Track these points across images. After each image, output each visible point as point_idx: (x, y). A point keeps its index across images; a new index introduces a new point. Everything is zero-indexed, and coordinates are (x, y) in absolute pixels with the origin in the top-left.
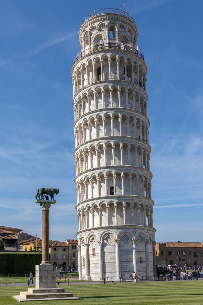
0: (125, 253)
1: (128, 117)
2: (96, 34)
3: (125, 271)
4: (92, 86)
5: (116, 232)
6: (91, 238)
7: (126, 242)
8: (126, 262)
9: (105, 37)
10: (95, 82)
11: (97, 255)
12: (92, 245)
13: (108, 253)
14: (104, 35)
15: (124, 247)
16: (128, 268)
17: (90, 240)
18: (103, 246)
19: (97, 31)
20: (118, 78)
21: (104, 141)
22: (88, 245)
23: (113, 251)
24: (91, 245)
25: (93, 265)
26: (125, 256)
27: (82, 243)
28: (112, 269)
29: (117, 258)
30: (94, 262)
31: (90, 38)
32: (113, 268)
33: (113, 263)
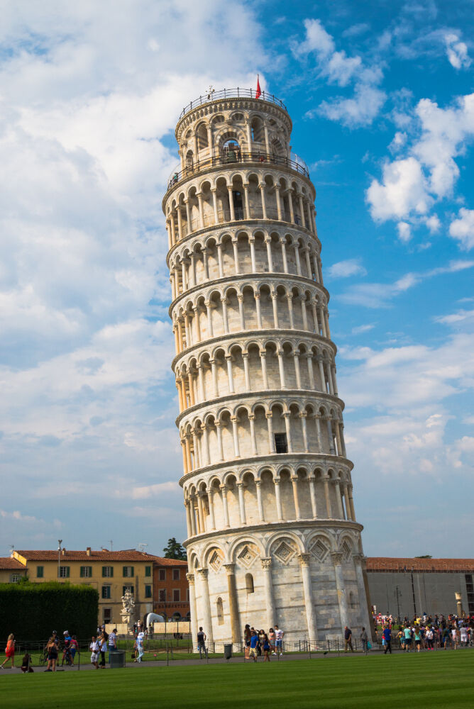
0: (322, 584)
1: (303, 293)
2: (226, 131)
3: (325, 628)
4: (229, 228)
5: (300, 536)
6: (240, 551)
7: (321, 559)
8: (325, 605)
9: (243, 138)
10: (235, 221)
11: (260, 589)
12: (243, 566)
13: (285, 584)
14: (240, 134)
15: (318, 569)
16: (331, 621)
17: (238, 554)
18: (273, 568)
19: (226, 126)
20: (280, 217)
21: (261, 338)
22: (233, 567)
23: (295, 580)
24: (240, 566)
25: (249, 615)
26: (322, 591)
27: (211, 562)
28: (296, 623)
29: (307, 597)
30: (249, 608)
31: (213, 136)
32: (300, 622)
33: (297, 609)
